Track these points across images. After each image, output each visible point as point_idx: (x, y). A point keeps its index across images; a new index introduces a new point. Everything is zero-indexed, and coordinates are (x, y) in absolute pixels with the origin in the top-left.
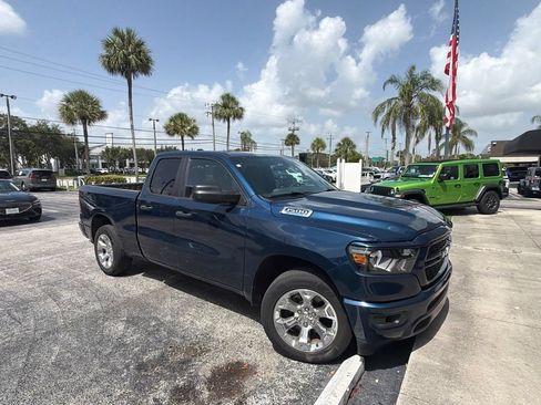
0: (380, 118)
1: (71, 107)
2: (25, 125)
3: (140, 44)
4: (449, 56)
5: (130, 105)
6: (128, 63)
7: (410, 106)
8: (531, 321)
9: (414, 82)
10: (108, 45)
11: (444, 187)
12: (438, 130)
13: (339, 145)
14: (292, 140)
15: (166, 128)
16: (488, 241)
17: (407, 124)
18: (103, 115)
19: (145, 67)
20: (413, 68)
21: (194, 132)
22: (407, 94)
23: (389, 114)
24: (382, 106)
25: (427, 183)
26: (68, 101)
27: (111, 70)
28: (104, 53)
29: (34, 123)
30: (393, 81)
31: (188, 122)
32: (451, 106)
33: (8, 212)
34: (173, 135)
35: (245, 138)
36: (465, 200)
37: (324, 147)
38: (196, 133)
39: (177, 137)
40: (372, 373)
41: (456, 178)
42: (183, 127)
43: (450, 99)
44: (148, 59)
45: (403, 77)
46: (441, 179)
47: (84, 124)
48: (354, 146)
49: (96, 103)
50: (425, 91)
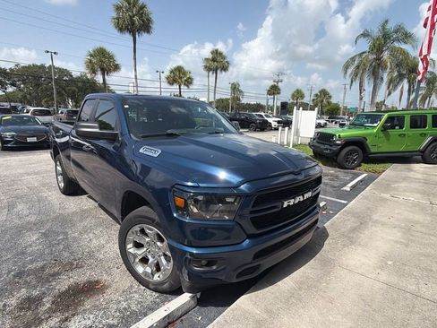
0: (349, 71)
1: (94, 61)
2: (72, 76)
3: (143, 7)
4: (429, 10)
5: (135, 59)
6: (133, 23)
7: (378, 59)
8: (394, 280)
9: (386, 36)
10: (118, 8)
11: (388, 137)
12: (411, 83)
13: (317, 95)
14: (274, 90)
15: (167, 78)
16: (412, 191)
17: (376, 77)
18: (117, 68)
19: (146, 27)
20: (387, 22)
21: (189, 82)
22: (378, 48)
23: (358, 67)
24: (353, 59)
25: (369, 131)
26: (91, 56)
27: (121, 30)
28: (115, 15)
29: (79, 74)
30: (365, 35)
31: (185, 73)
32: (425, 59)
33: (29, 140)
34: (172, 84)
35: (235, 88)
36: (410, 149)
37: (302, 96)
38: (191, 83)
39: (176, 86)
40: (203, 309)
41: (401, 127)
42: (180, 78)
43: (425, 52)
44: (149, 20)
45: (376, 32)
46: (384, 129)
47: (103, 74)
48: (330, 97)
49: (111, 57)
50: (396, 44)
